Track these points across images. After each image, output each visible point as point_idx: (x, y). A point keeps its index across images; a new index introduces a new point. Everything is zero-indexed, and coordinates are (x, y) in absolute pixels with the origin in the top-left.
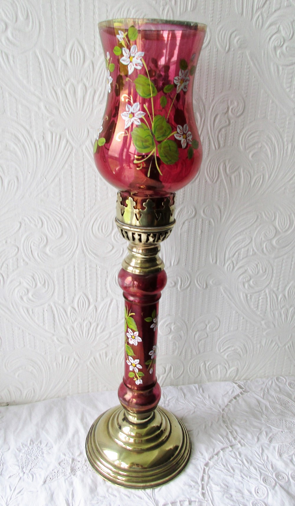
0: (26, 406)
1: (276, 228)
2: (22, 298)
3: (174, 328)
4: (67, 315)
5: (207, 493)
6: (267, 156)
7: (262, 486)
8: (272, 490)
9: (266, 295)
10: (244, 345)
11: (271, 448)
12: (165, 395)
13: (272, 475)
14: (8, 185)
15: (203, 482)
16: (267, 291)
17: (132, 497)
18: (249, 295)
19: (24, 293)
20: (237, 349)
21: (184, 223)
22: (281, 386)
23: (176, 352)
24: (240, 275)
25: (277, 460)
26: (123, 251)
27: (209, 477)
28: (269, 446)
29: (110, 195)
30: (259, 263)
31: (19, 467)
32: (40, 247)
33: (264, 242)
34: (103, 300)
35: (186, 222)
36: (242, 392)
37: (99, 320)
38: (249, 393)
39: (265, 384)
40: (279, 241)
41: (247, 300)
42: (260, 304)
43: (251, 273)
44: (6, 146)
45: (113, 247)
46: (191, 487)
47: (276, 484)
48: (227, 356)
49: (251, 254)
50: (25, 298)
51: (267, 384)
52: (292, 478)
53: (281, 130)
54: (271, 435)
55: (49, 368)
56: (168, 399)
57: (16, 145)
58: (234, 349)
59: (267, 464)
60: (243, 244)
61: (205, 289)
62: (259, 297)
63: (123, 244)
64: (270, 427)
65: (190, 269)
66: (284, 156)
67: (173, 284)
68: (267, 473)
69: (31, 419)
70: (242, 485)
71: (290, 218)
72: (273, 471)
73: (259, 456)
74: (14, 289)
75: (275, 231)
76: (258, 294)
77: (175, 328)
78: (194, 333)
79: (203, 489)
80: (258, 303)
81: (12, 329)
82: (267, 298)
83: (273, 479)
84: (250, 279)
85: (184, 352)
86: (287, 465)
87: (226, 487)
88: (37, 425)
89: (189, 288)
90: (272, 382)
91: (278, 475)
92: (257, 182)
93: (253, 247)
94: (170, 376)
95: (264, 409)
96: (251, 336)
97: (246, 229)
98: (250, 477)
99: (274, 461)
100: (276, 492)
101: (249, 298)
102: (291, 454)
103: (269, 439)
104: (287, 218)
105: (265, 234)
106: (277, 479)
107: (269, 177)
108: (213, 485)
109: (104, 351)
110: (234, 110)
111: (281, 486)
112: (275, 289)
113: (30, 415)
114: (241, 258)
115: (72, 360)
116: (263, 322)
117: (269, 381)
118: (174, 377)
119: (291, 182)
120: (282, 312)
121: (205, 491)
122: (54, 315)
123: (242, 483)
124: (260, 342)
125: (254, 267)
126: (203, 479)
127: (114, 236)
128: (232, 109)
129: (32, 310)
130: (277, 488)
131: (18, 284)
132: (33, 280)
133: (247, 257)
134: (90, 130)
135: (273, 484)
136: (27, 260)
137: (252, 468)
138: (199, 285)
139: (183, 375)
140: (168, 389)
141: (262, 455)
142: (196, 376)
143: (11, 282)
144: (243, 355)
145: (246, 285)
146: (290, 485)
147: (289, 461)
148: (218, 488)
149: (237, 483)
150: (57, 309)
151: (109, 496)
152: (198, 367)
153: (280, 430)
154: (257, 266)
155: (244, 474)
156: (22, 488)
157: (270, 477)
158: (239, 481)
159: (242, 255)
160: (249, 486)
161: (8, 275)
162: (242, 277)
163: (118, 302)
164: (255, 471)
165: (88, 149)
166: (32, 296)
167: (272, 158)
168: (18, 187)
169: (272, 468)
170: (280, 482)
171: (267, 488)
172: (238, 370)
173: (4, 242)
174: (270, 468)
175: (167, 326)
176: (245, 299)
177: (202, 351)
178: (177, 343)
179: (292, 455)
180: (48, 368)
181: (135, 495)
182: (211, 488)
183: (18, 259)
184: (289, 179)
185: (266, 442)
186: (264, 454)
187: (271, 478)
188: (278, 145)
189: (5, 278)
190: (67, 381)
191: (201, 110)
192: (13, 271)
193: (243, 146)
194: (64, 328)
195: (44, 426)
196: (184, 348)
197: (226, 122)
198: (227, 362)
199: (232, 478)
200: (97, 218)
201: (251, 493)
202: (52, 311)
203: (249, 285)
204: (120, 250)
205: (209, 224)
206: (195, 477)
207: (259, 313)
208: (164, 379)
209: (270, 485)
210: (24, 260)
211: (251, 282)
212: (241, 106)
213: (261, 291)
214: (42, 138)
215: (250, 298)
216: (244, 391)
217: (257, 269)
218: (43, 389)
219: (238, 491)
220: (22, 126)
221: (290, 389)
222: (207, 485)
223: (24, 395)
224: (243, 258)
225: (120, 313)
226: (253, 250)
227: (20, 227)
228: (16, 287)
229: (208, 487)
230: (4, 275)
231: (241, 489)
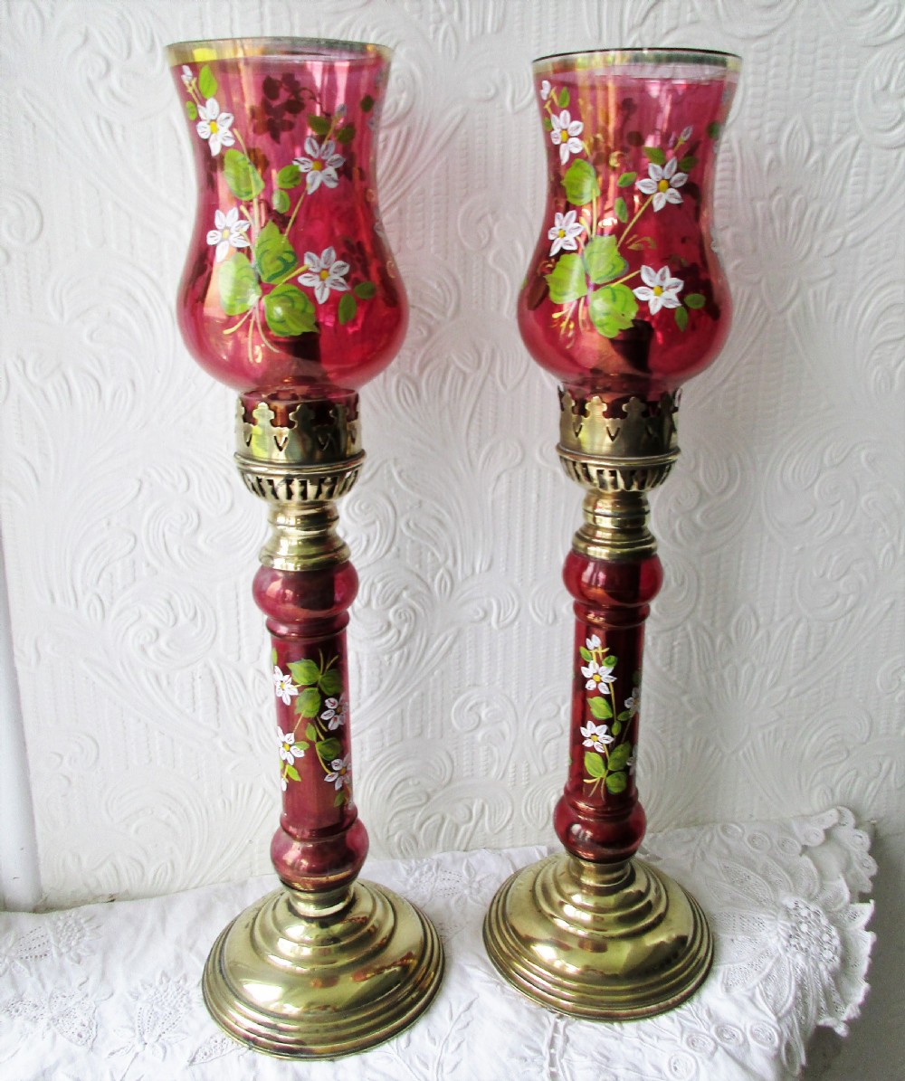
0: (153, 902)
1: (699, 487)
2: (143, 650)
3: (487, 715)
4: (245, 687)
5: (560, 1073)
7: (685, 1054)
8: (707, 1062)
9: (688, 635)
12: (472, 870)
13: (709, 1029)
14: (114, 396)
15: (552, 1051)
16: (689, 627)
19: (148, 638)
21: (499, 477)
22: (733, 844)
23: (494, 771)
25: (720, 998)
26: (368, 541)
27: (567, 1040)
32: (185, 534)
33: (676, 517)
35: (504, 476)
39: (697, 842)
40: (707, 516)
42: (676, 657)
44: (109, 314)
46: (526, 1060)
47: (716, 1048)
50: (151, 651)
51: (700, 841)
52: (754, 1035)
55: (207, 812)
56: (478, 879)
57: (130, 311)
61: (553, 623)
62: (674, 643)
63: (367, 525)
65: (516, 580)
67: (481, 614)
68: (697, 1027)
69: (164, 931)
70: (640, 1055)
71: (728, 464)
72: (710, 1023)
74: (127, 629)
75: (697, 493)
76: (671, 634)
77: (489, 715)
78: (532, 726)
79: (552, 1064)
80: (671, 656)
81: (123, 722)
82: (690, 643)
83: (709, 1039)
85: (511, 770)
86: (741, 1008)
87: (605, 1060)
88: (178, 942)
89: (517, 623)
90: (714, 836)
91: (722, 1031)
94: (483, 825)
96: (659, 731)
98: (658, 1038)
100: (716, 1064)
101: (651, 644)
102: (752, 985)
104: (722, 464)
105: (677, 500)
106: (719, 1036)
108: (575, 1057)
111: (728, 1052)
112: (706, 623)
113: (163, 919)
115: (260, 791)
116: (685, 699)
117: (704, 834)
118: (490, 828)
119: (726, 386)
120: (726, 675)
121: (558, 1070)
122: (217, 688)
123: (640, 1050)
124: (681, 746)
126: (552, 1044)
129: (168, 677)
130: (719, 1055)
131: (136, 617)
132: (169, 610)
135: (710, 1049)
136: (155, 564)
138: (538, 615)
139: (511, 824)
140: (478, 855)
142: (540, 827)
143: (119, 614)
144: (645, 775)
146: (748, 1050)
147: (746, 1001)
148: (587, 1062)
149: (630, 1052)
150: (223, 676)
152: (546, 806)
153: (730, 937)
155: (646, 1034)
156: (139, 1077)
157: (705, 1034)
158: (634, 1048)
160: (657, 1056)
161: (112, 598)
163: (360, 656)
164: (671, 1024)
166: (168, 645)
168: (134, 403)
169: (710, 1016)
170: (726, 1045)
171: (694, 1057)
173: (104, 524)
174: (706, 1018)
175: (471, 708)
177: (551, 768)
178: (495, 750)
179: (755, 987)
180: (204, 811)
182: (569, 1061)
183: (134, 563)
187: (706, 1037)
189: (107, 604)
190: (247, 841)
192: (124, 588)
194: (241, 717)
195: (195, 942)
196: (511, 762)
199: (618, 1042)
201: (659, 1070)
202: (214, 680)
205: (555, 480)
206: (535, 1038)
207: (674, 678)
209: (703, 1050)
210: (148, 565)
213: (678, 626)
215: (653, 644)
218: (192, 863)
219: (630, 1067)
221: (751, 850)
222: (562, 1056)
223: (150, 876)
225: (364, 681)
227: (140, 489)
228: (131, 625)
229: (563, 1061)
230: (104, 598)
231: (637, 1063)
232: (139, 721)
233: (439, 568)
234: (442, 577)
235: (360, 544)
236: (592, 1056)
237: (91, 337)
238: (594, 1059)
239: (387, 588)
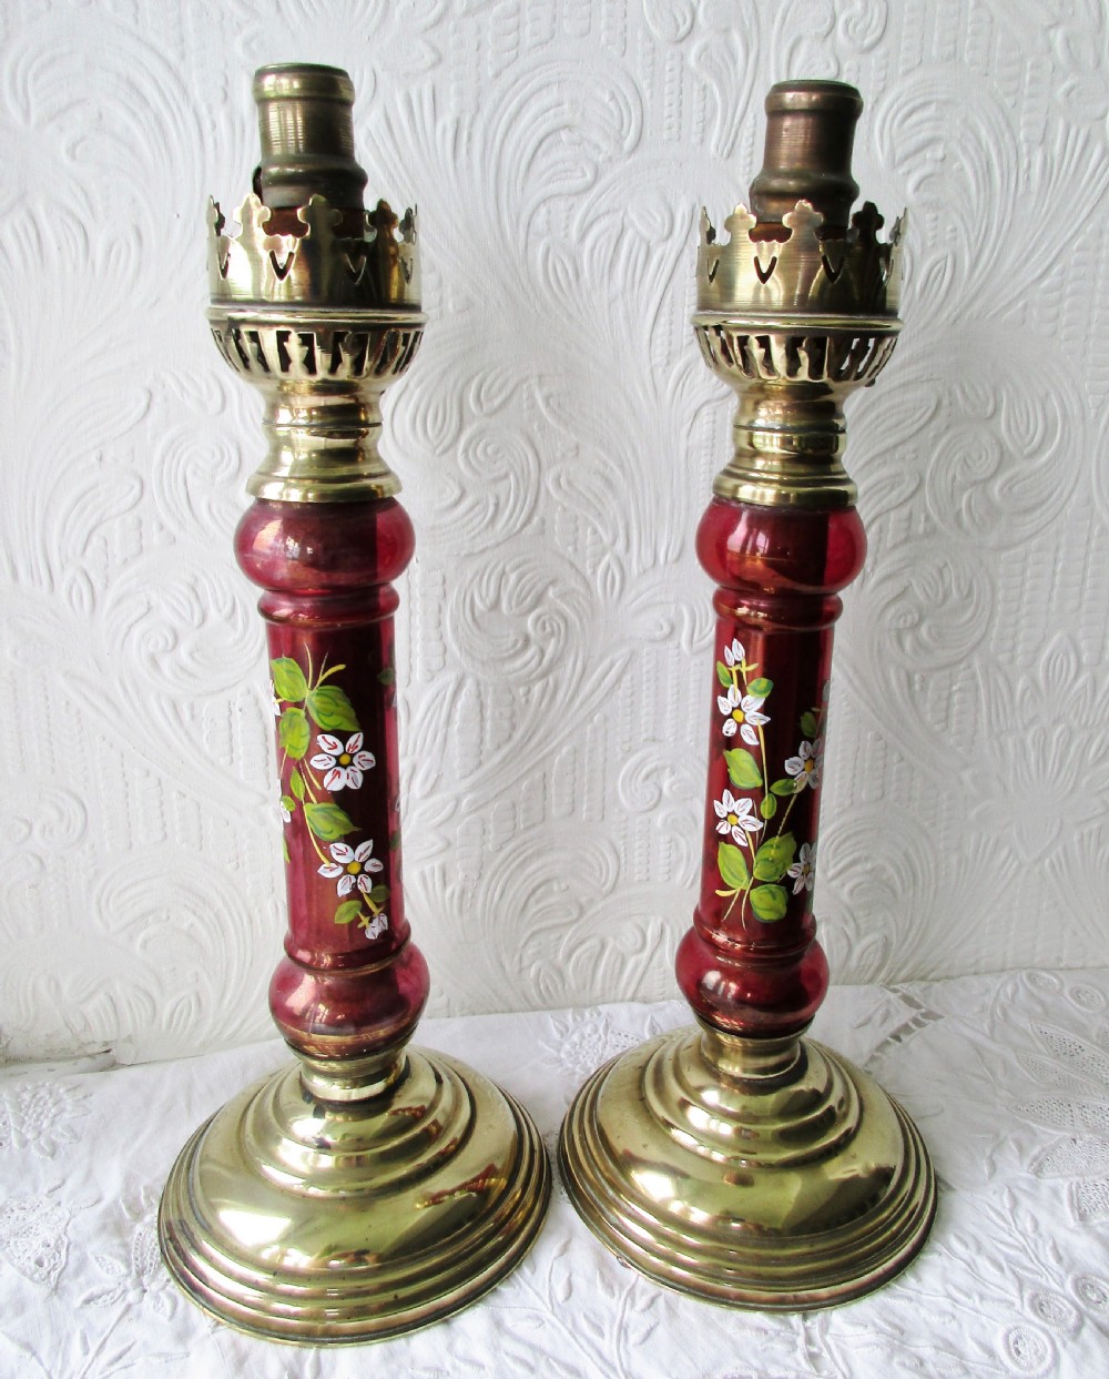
1: (1000, 444)
2: (154, 661)
3: (671, 787)
5: (825, 1354)
6: (966, 189)
7: (1032, 1328)
8: (1070, 1344)
9: (973, 676)
10: (906, 855)
11: (1045, 1193)
13: (1062, 1285)
14: (108, 253)
16: (977, 664)
17: (543, 1369)
18: (917, 677)
19: (161, 644)
20: (884, 869)
21: (697, 414)
22: (1048, 999)
23: (681, 873)
24: (888, 605)
25: (1072, 1231)
26: (497, 505)
28: (1035, 1186)
29: (450, 306)
30: (946, 564)
31: (128, 1266)
32: (218, 479)
33: (963, 489)
34: (433, 678)
35: (705, 411)
36: (919, 1017)
37: (418, 750)
38: (940, 1022)
39: (994, 995)
40: (1010, 489)
41: (912, 697)
42: (955, 709)
43: (922, 597)
44: (100, 116)
45: (463, 494)
47: (1082, 1321)
48: (851, 892)
49: (921, 528)
50: (165, 664)
51: (998, 993)
53: (1009, 102)
54: (1035, 1151)
55: (251, 921)
57: (134, 115)
58: (873, 870)
59: (1036, 1246)
60: (895, 493)
62: (951, 686)
63: (496, 481)
64: (1030, 1127)
66: (1019, 194)
67: (666, 629)
68: (1043, 1281)
70: (955, 1325)
71: (1044, 409)
72: (1062, 1272)
73: (1005, 1220)
74: (130, 628)
75: (997, 455)
76: (947, 672)
77: (675, 788)
80: (948, 707)
81: (124, 775)
82: (977, 688)
83: (1066, 1302)
84: (921, 620)
87: (897, 1333)
90: (1016, 985)
91: (1084, 1287)
92: (936, 278)
93: (925, 510)
94: (662, 957)
95: (1000, 1071)
96: (926, 824)
97: (903, 442)
98: (982, 1297)
99: (1063, 1235)
100: (1086, 1349)
101: (917, 687)
103: (1032, 1164)
104: (1034, 408)
105: (965, 460)
106: (1080, 1296)
107: (974, 266)
109: (437, 864)
110: (855, 26)
112: (1002, 658)
114: (889, 545)
117: (1004, 985)
119: (1045, 283)
120: (1029, 741)
121: (820, 1349)
123: (954, 1317)
125: (933, 577)
127: (466, 451)
128: (847, 22)
129: (192, 707)
130: (1088, 1334)
131: (143, 609)
132: (193, 599)
133: (907, 540)
134: (383, 76)
135: (1072, 1321)
136: (171, 525)
137: (983, 1264)
141: (1013, 1217)
143: (119, 601)
144: (904, 890)
145: (908, 642)
148: (868, 1335)
149: (935, 1320)
151: (454, 1367)
153: (1069, 1135)
154: (941, 572)
155: (957, 1288)
156: (130, 1343)
157: (1057, 1293)
158: (943, 1313)
159: (889, 536)
160: (983, 1327)
161: (107, 578)
162: (892, 610)
163: (482, 688)
164: (998, 1273)
165: (374, 141)
166: (191, 655)
167: (982, 194)
168: (140, 264)
169: (1059, 1259)
170: (1097, 1313)
171: (1049, 1334)
172: (887, 944)
173: (93, 458)
174: (1052, 1261)
175: (647, 777)
176: (906, 691)
178: (682, 842)
180: (245, 920)
181: (556, 1361)
182: (838, 1337)
183: (140, 522)
184: (1039, 271)
185: (1024, 1174)
186: (1021, 1213)
187: (1061, 1299)
188: (999, 152)
189: (98, 587)
191: (747, 22)
192: (125, 562)
193: (885, 154)
197: (828, 66)
198: (852, 914)
199: (915, 1305)
200: (407, 385)
201: (991, 1353)
202: (261, 715)
203: (918, 642)
204: (487, 503)
208: (640, 970)
209: (1060, 1322)
210: (161, 527)
211: (924, 630)
212: (876, 11)
213: (960, 662)
214: (221, 95)
215: (922, 688)
216: (924, 1015)
217: (940, 586)
219: (941, 1345)
220: (153, 49)
221: (1077, 1010)
222: (824, 1329)
223: (165, 1015)
224: (895, 547)
225: (488, 725)
226: (928, 518)
227: (149, 406)
228: (137, 621)
229: (828, 1338)
230: (93, 576)
231: (951, 1339)
232: (148, 774)
233: (604, 554)
234: (608, 567)
235: (486, 507)
236: (874, 1325)
237: (72, 152)
238: (880, 1331)
239: (524, 581)
